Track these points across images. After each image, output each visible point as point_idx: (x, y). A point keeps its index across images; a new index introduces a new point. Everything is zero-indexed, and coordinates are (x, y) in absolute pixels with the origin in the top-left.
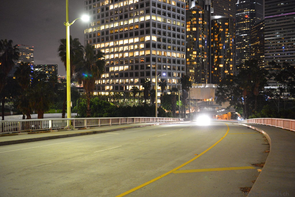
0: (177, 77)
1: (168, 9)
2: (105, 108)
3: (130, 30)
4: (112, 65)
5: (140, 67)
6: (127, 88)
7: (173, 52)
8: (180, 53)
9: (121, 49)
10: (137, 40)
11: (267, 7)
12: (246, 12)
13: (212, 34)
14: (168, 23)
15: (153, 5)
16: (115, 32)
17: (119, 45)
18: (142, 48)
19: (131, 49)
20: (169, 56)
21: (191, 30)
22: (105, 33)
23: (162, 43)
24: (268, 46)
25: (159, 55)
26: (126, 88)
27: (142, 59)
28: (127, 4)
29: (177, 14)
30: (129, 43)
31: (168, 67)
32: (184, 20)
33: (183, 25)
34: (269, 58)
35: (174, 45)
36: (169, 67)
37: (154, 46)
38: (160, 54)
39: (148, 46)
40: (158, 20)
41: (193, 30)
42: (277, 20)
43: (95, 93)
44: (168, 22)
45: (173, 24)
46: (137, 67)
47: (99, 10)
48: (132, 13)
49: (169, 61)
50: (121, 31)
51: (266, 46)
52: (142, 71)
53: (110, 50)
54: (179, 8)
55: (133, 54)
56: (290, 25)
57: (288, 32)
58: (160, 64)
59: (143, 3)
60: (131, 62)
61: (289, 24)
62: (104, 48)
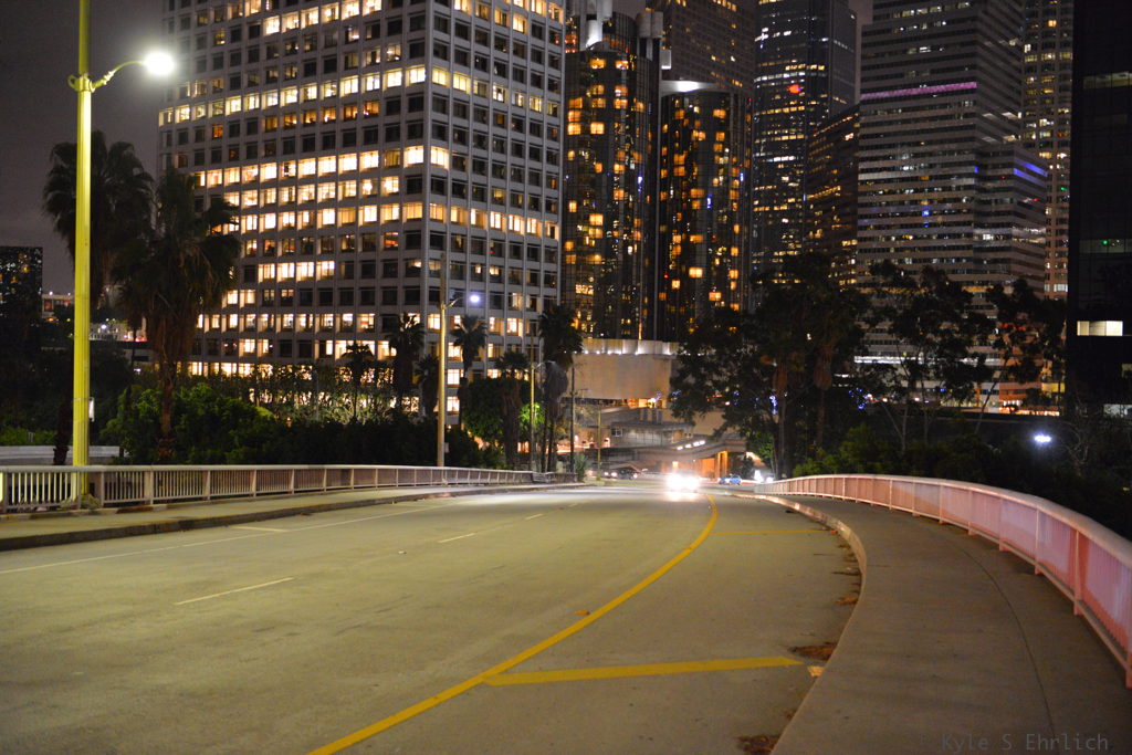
0: (528, 310)
1: (496, 47)
2: (235, 427)
3: (347, 119)
4: (271, 257)
5: (380, 269)
6: (329, 351)
7: (514, 214)
8: (539, 219)
9: (306, 193)
10: (370, 160)
11: (869, 58)
12: (793, 72)
13: (665, 149)
14: (497, 100)
15: (437, 27)
16: (282, 125)
17: (300, 176)
18: (393, 194)
19: (347, 195)
20: (495, 229)
21: (585, 130)
22: (243, 127)
23: (470, 177)
24: (871, 205)
25: (457, 223)
26: (323, 348)
27: (392, 238)
28: (337, 18)
29: (530, 66)
30: (340, 172)
31: (493, 271)
32: (559, 93)
33: (555, 110)
34: (875, 250)
35: (519, 186)
36: (497, 273)
37: (439, 186)
38: (461, 221)
39: (414, 183)
40: (456, 86)
41: (593, 132)
42: (904, 110)
43: (196, 368)
44: (495, 97)
45: (516, 105)
46: (368, 269)
47: (222, 35)
48: (353, 52)
49: (498, 250)
50: (308, 121)
51: (863, 205)
52: (389, 282)
53: (262, 195)
54: (539, 43)
55: (353, 214)
56: (952, 129)
57: (944, 153)
58: (459, 257)
59: (401, 16)
60: (344, 247)
61: (947, 124)
62: (239, 188)
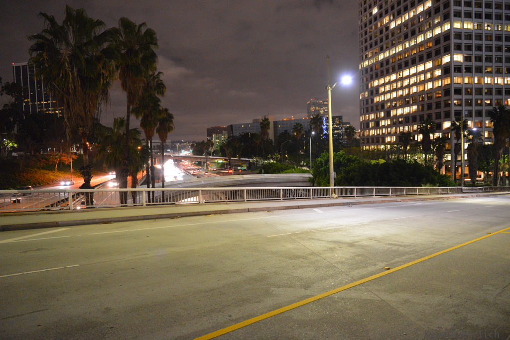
1: (486, 7)
3: (420, 51)
4: (395, 107)
5: (434, 106)
6: (416, 139)
7: (498, 76)
9: (406, 82)
10: (429, 65)
14: (487, 30)
15: (455, 5)
16: (397, 59)
18: (439, 76)
19: (421, 80)
20: (488, 84)
22: (385, 63)
25: (468, 83)
27: (439, 93)
28: (415, 14)
29: (504, 12)
30: (418, 72)
36: (489, 102)
38: (470, 82)
39: (447, 70)
40: (465, 27)
45: (498, 30)
46: (430, 107)
48: (422, 26)
49: (489, 92)
52: (438, 110)
53: (392, 86)
55: (423, 87)
58: (469, 97)
59: (440, 5)
60: (421, 100)
62: (384, 85)
